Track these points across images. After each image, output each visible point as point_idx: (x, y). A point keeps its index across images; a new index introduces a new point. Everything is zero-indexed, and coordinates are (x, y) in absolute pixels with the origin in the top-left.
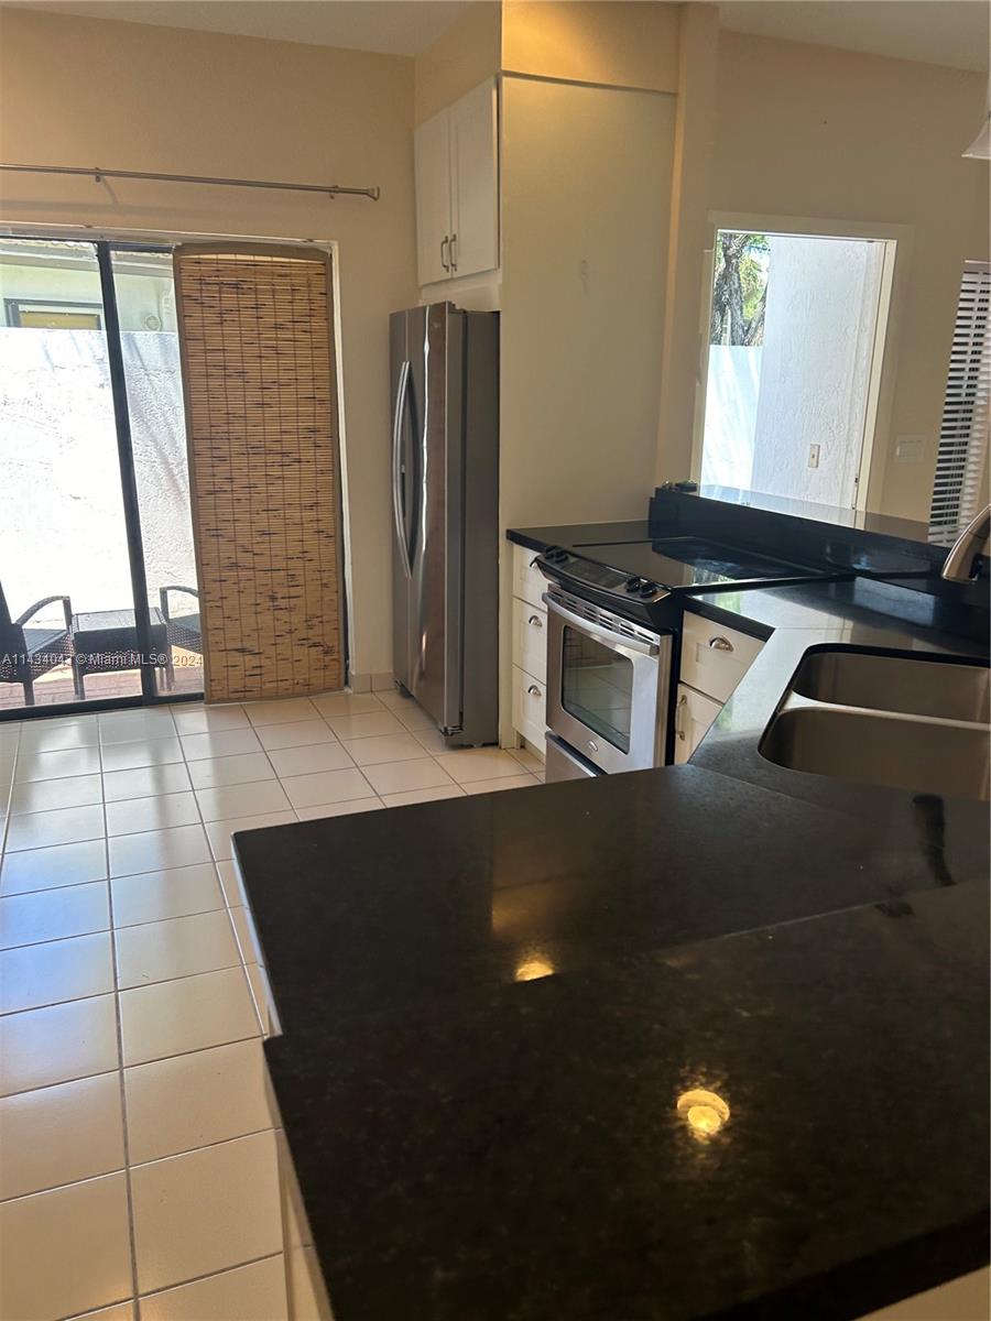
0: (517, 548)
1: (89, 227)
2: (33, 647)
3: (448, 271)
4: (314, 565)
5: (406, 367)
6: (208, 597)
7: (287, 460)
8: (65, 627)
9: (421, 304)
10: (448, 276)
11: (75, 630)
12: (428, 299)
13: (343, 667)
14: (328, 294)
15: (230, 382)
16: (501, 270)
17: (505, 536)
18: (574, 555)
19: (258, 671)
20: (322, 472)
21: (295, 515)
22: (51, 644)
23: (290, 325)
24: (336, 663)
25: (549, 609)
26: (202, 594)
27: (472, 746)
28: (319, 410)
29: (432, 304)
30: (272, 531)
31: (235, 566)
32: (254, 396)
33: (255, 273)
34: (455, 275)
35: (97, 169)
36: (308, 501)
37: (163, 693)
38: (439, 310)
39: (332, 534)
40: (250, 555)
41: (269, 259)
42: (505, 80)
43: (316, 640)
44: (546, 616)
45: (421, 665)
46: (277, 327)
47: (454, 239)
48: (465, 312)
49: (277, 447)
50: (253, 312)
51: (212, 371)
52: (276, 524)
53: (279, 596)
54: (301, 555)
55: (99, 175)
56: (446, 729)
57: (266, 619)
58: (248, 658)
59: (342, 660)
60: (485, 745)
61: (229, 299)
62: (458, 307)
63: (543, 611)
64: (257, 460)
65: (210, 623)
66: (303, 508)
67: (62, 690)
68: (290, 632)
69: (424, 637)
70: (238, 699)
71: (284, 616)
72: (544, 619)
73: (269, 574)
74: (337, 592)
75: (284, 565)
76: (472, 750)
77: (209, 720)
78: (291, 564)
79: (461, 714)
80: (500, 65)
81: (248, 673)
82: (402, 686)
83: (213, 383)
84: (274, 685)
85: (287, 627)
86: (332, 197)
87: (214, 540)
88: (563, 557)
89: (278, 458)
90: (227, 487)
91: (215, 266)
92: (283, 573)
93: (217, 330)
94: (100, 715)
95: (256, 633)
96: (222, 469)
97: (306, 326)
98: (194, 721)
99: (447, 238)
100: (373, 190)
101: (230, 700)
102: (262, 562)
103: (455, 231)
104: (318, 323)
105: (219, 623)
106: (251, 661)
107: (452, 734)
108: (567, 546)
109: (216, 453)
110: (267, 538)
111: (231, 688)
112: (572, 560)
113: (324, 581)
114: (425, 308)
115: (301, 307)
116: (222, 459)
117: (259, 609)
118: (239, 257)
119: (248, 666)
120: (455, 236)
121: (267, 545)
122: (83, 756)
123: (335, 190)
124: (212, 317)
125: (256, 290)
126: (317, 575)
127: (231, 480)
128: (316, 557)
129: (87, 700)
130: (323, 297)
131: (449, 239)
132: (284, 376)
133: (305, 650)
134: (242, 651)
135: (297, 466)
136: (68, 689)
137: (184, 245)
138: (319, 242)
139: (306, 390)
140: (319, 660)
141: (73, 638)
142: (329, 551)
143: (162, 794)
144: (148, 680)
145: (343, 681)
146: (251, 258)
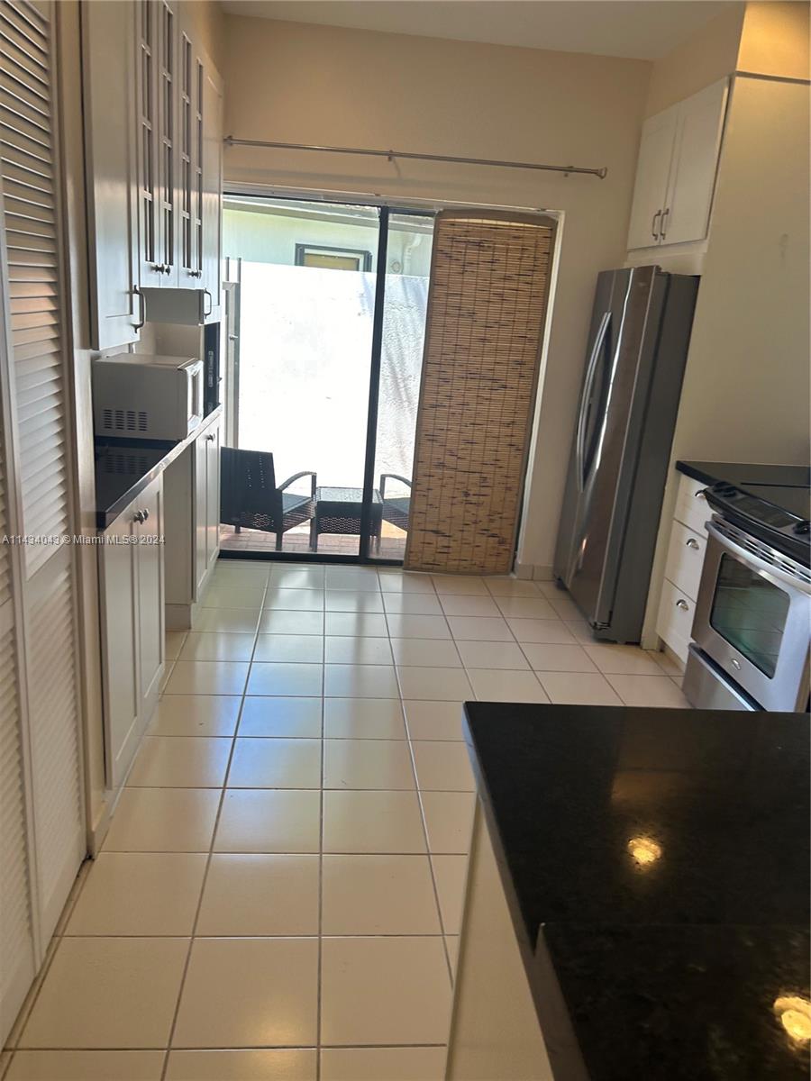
0: (684, 478)
1: (377, 195)
2: (287, 507)
3: (656, 239)
4: (504, 471)
5: (607, 318)
6: (418, 487)
7: (496, 385)
8: (310, 496)
9: (626, 266)
10: (656, 243)
11: (318, 499)
12: (634, 262)
13: (512, 557)
14: (550, 254)
15: (462, 321)
16: (707, 241)
17: (674, 467)
18: (743, 492)
19: (446, 550)
20: (522, 397)
21: (495, 429)
22: (300, 507)
23: (516, 277)
24: (507, 552)
25: (710, 536)
26: (414, 484)
27: (614, 642)
28: (528, 346)
29: (636, 267)
30: (475, 441)
31: (442, 465)
32: (479, 332)
33: (495, 234)
34: (663, 243)
35: (391, 151)
36: (506, 420)
37: (374, 556)
38: (644, 273)
39: (521, 447)
40: (455, 458)
41: (508, 224)
42: (738, 79)
43: (494, 532)
44: (706, 542)
45: (577, 565)
46: (506, 278)
47: (667, 213)
48: (669, 275)
49: (490, 374)
50: (489, 265)
51: (450, 310)
52: (479, 435)
53: (471, 493)
54: (493, 463)
55: (390, 155)
56: (596, 624)
57: (458, 510)
58: (441, 538)
59: (513, 550)
60: (627, 643)
61: (472, 254)
62: (663, 271)
63: (703, 537)
64: (471, 383)
65: (417, 508)
66: (501, 424)
67: (300, 542)
68: (475, 523)
69: (585, 541)
70: (428, 570)
71: (472, 509)
72: (703, 544)
73: (467, 475)
74: (517, 495)
75: (478, 468)
76: (615, 645)
77: (404, 582)
78: (485, 469)
79: (611, 613)
80: (735, 67)
81: (439, 550)
82: (559, 579)
83: (449, 320)
84: (456, 562)
85: (473, 519)
86: (566, 175)
87: (429, 443)
88: (732, 493)
89: (489, 383)
90: (446, 403)
91: (465, 228)
92: (477, 475)
93: (458, 278)
94: (327, 566)
95: (448, 520)
96: (446, 388)
97: (529, 279)
98: (392, 582)
99: (660, 211)
100: (602, 170)
101: (421, 569)
102: (463, 465)
103: (668, 206)
104: (538, 277)
105: (423, 508)
106: (444, 542)
107: (601, 629)
108: (736, 483)
109: (443, 375)
110: (470, 446)
111: (425, 560)
112: (740, 496)
113: (509, 486)
114: (629, 270)
115: (528, 263)
116: (446, 381)
117: (455, 501)
118: (485, 221)
119: (440, 544)
120: (668, 210)
121: (469, 452)
122: (309, 594)
123: (570, 169)
124: (455, 267)
125: (494, 248)
126: (504, 480)
127: (450, 397)
128: (505, 465)
129: (318, 553)
130: (546, 256)
131: (662, 212)
132: (504, 318)
133: (484, 538)
134: (436, 532)
135: (502, 391)
136: (305, 542)
137: (445, 210)
138: (549, 211)
139: (521, 329)
140: (494, 548)
141: (316, 505)
142: (517, 462)
143: (359, 636)
144: (364, 545)
145: (510, 569)
146: (494, 222)
